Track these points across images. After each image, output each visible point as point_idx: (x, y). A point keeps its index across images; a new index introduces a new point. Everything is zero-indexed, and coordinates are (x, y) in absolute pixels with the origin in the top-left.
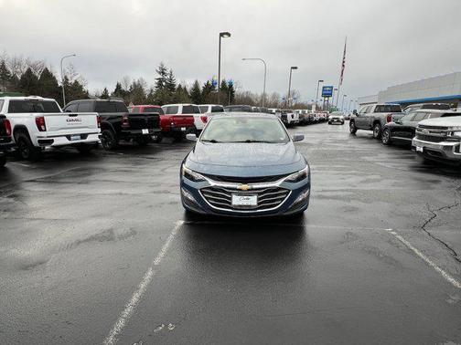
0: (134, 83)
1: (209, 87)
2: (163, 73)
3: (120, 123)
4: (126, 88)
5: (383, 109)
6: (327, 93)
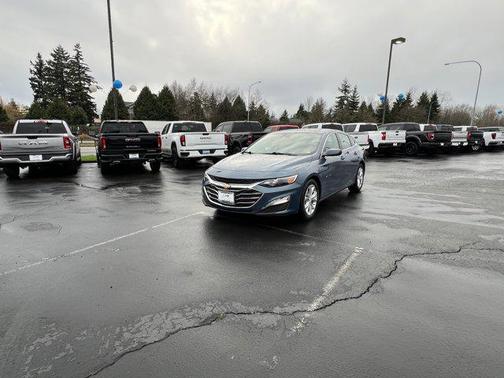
0: (317, 103)
1: (403, 103)
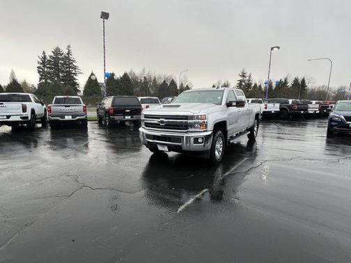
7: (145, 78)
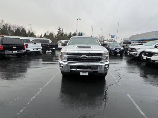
0: (50, 33)
1: (74, 34)
2: (60, 30)
3: (47, 46)
4: (48, 34)
5: (126, 43)
6: (113, 37)
7: (3, 25)
